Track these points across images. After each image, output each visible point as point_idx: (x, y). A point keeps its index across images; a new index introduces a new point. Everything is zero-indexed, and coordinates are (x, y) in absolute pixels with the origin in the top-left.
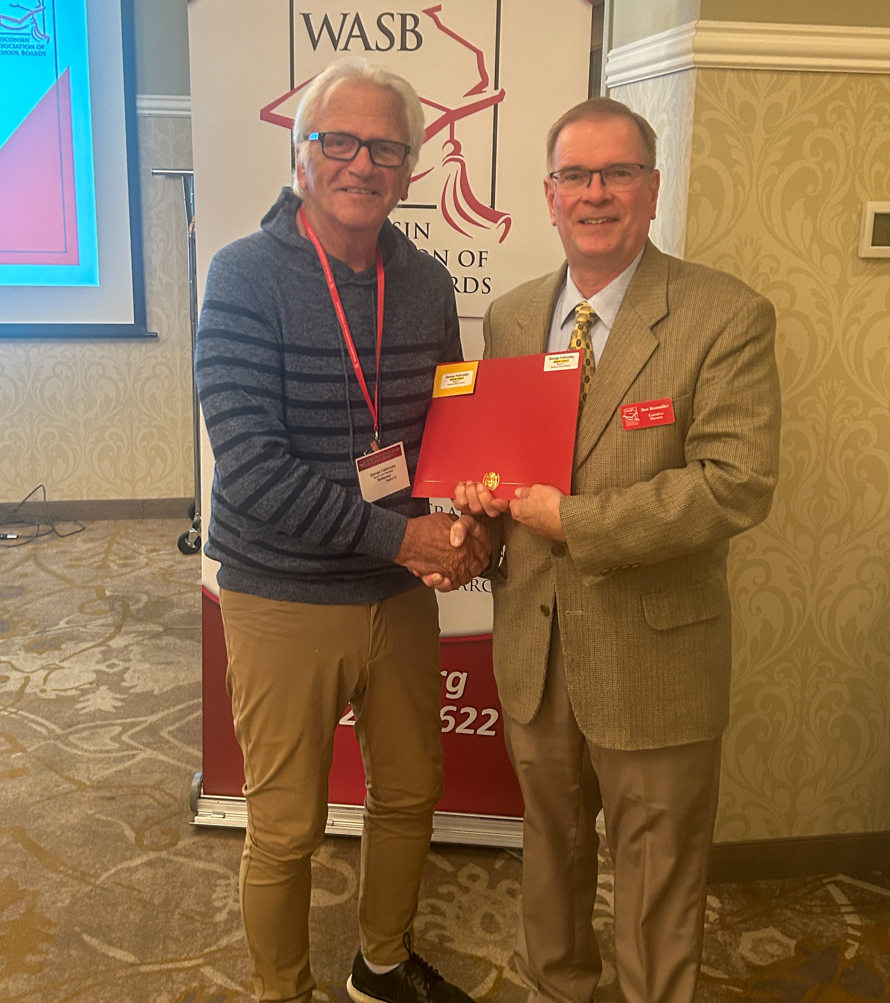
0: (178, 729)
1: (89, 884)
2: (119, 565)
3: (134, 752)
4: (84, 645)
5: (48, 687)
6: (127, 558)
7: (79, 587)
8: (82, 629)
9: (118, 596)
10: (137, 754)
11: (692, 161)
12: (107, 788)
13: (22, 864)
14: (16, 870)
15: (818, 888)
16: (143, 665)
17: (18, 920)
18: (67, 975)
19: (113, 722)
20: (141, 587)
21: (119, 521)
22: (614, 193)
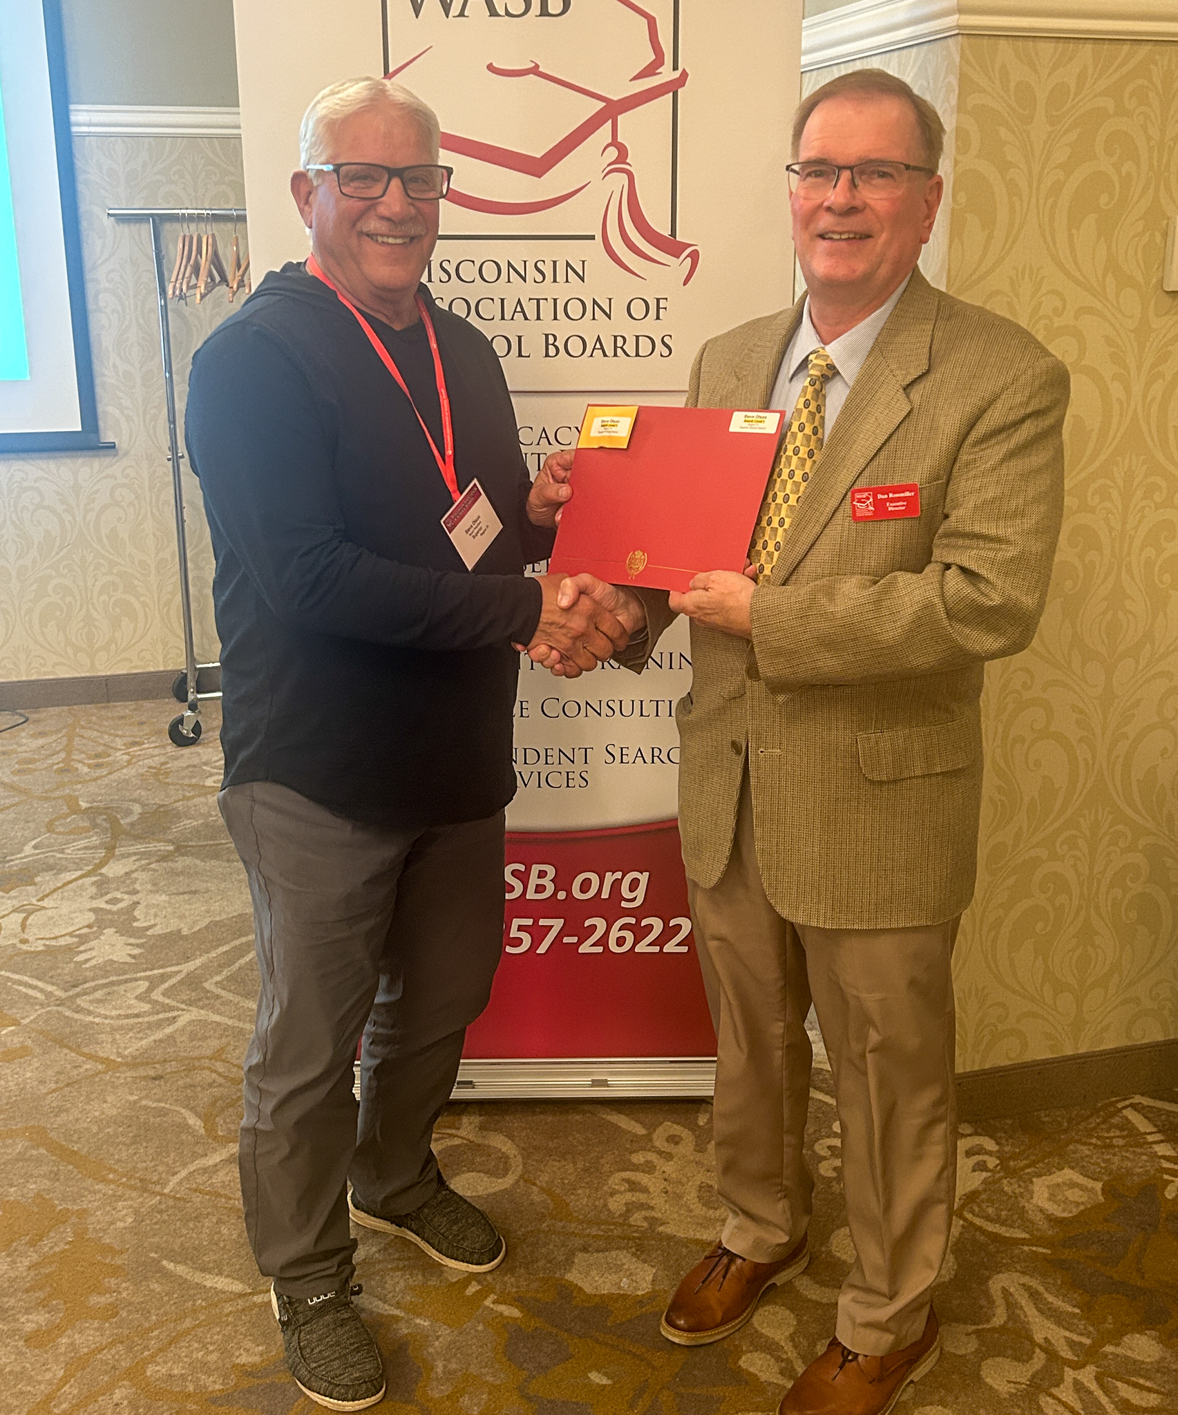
0: (228, 979)
1: (155, 1194)
2: (89, 766)
3: (175, 1013)
4: (68, 876)
5: (30, 936)
6: (97, 756)
7: (41, 798)
8: (61, 856)
9: (98, 808)
10: (179, 1016)
12: (147, 1064)
13: (52, 1175)
14: (46, 1184)
15: (1112, 1115)
16: (157, 896)
17: (66, 1250)
18: (154, 1318)
19: (135, 976)
20: (128, 794)
21: (75, 707)
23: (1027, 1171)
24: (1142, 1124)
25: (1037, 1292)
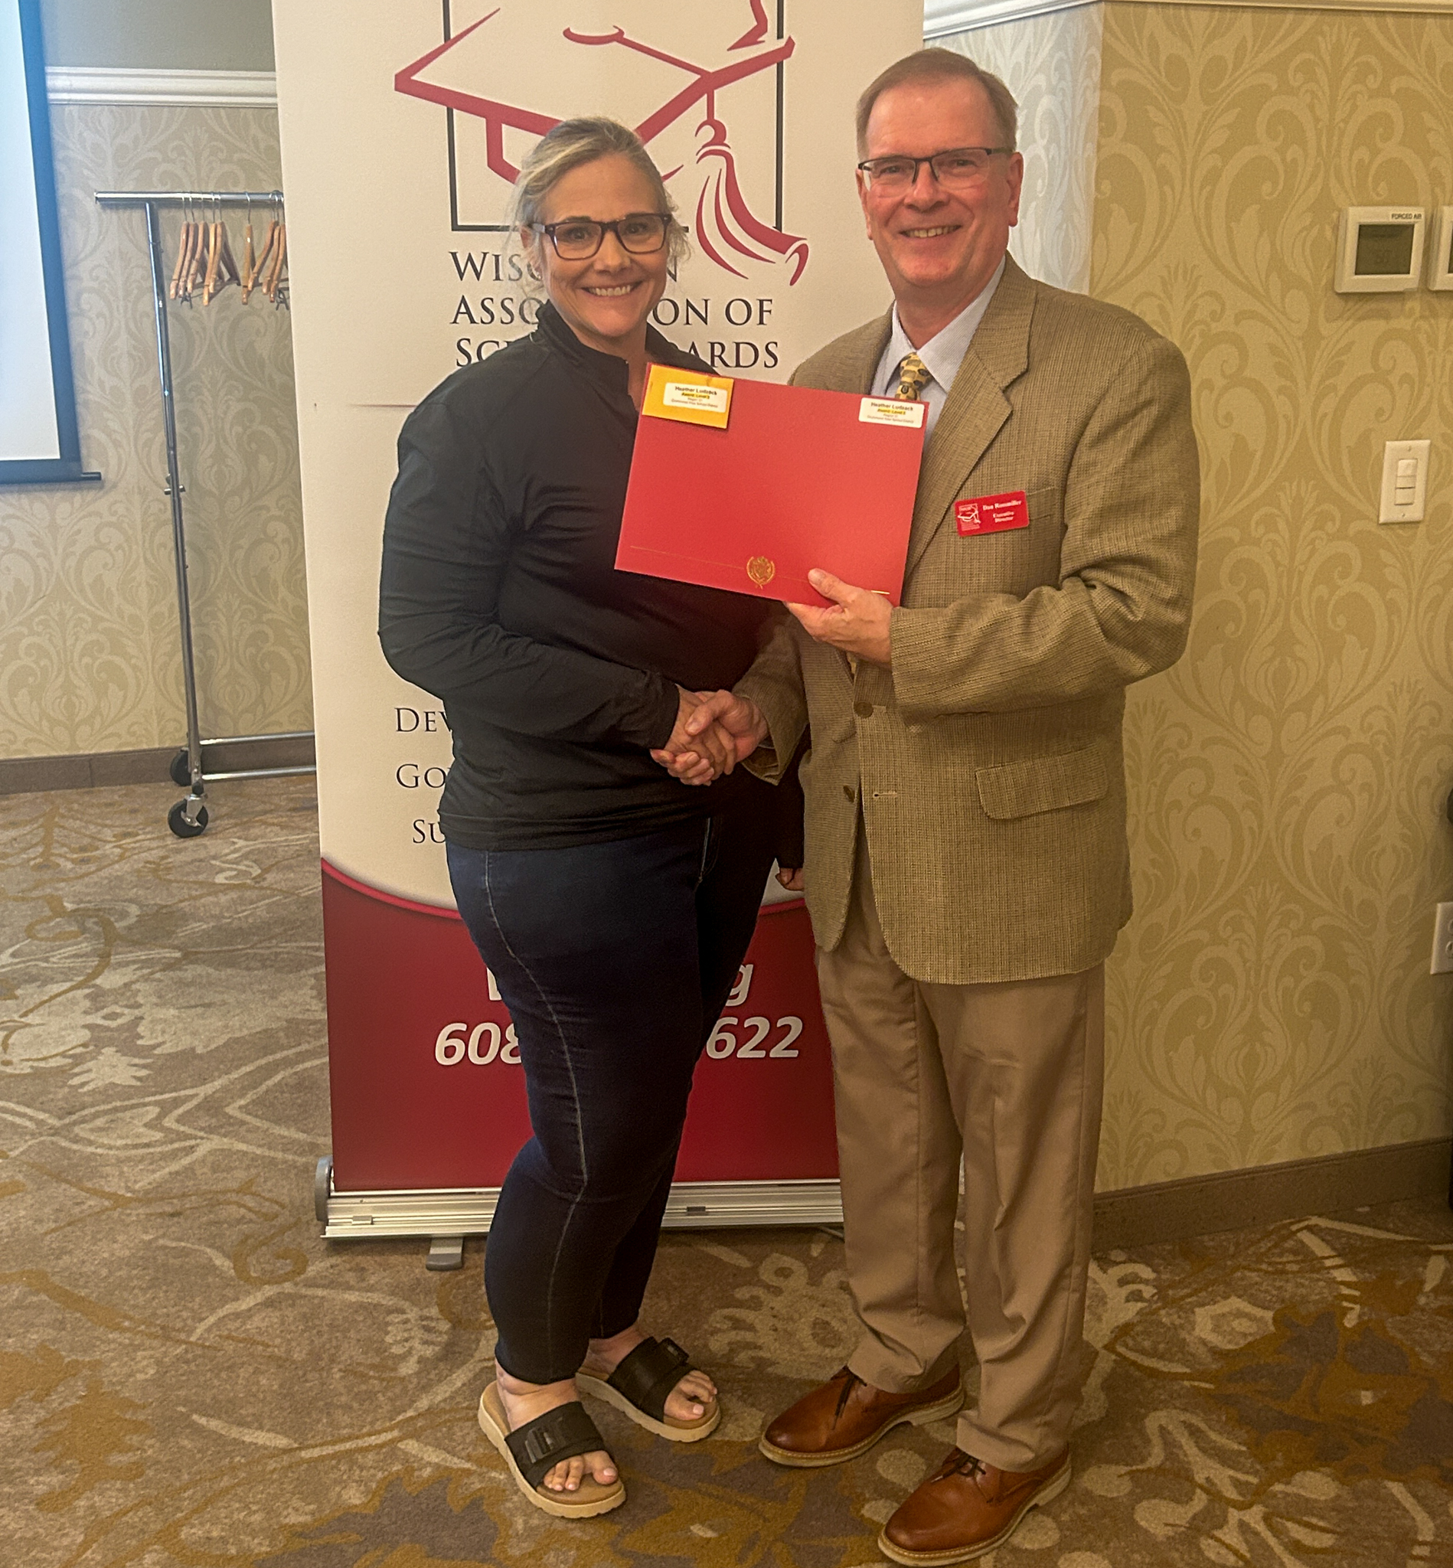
0: (254, 1102)
1: (179, 1342)
2: (73, 861)
3: (193, 1142)
4: (56, 988)
5: (14, 1057)
6: (83, 849)
7: (16, 899)
8: (45, 965)
9: (87, 909)
10: (198, 1145)
11: (1099, 147)
12: (162, 1199)
13: (57, 1324)
14: (51, 1333)
15: (1285, 1239)
16: (164, 1011)
17: (78, 1406)
18: (186, 1477)
19: (142, 1101)
20: (122, 893)
21: (53, 792)
22: (951, 191)
23: (1189, 1300)
24: (1318, 1247)
25: (1199, 1430)
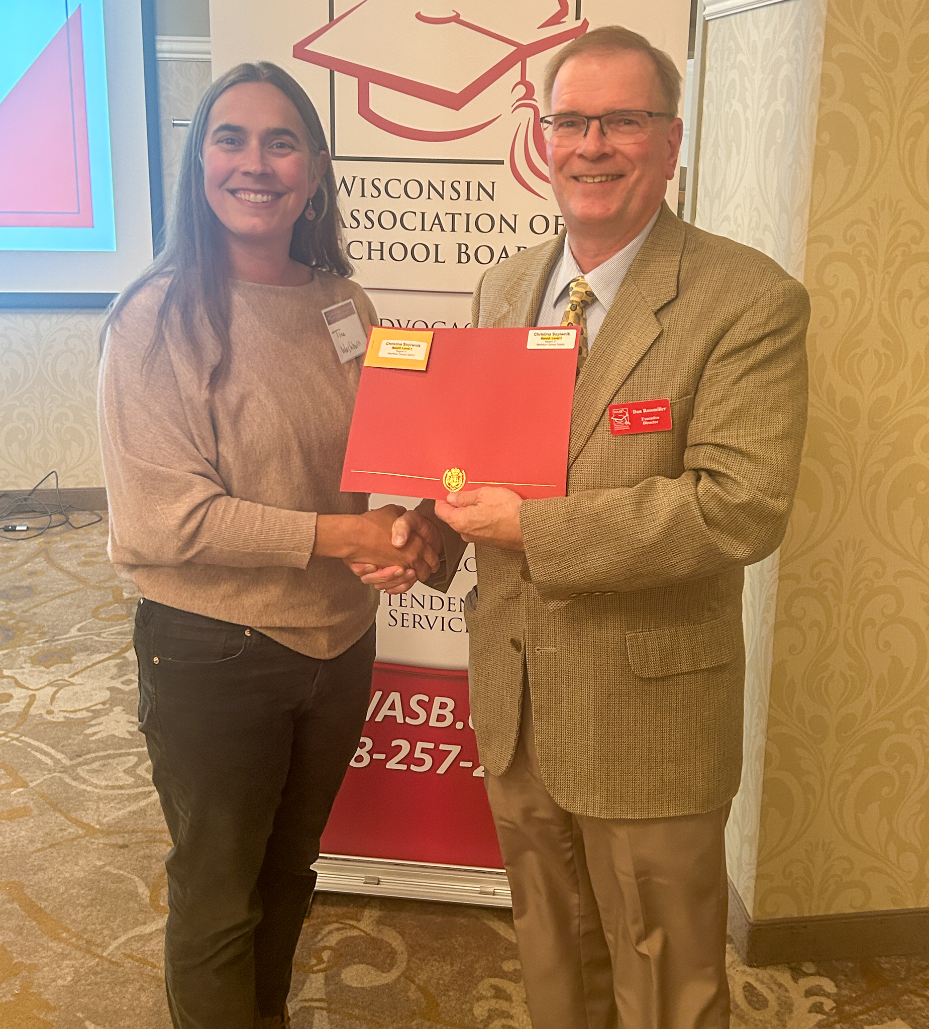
4: (98, 657)
5: (55, 708)
7: (94, 587)
8: (97, 638)
12: (119, 833)
13: (18, 929)
14: (11, 937)
17: (10, 1002)
19: (128, 751)
22: (616, 146)
